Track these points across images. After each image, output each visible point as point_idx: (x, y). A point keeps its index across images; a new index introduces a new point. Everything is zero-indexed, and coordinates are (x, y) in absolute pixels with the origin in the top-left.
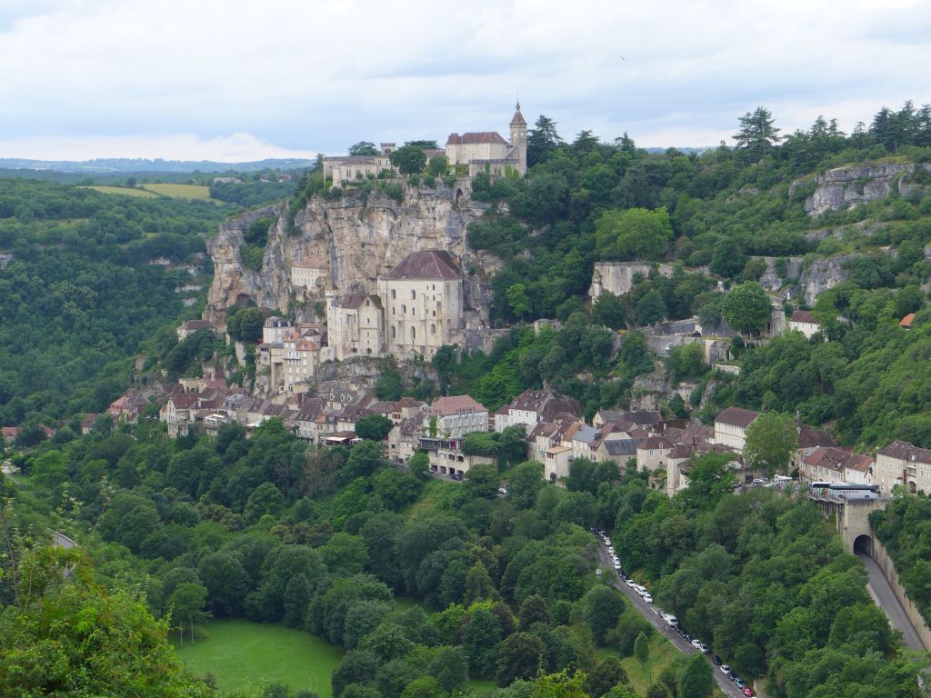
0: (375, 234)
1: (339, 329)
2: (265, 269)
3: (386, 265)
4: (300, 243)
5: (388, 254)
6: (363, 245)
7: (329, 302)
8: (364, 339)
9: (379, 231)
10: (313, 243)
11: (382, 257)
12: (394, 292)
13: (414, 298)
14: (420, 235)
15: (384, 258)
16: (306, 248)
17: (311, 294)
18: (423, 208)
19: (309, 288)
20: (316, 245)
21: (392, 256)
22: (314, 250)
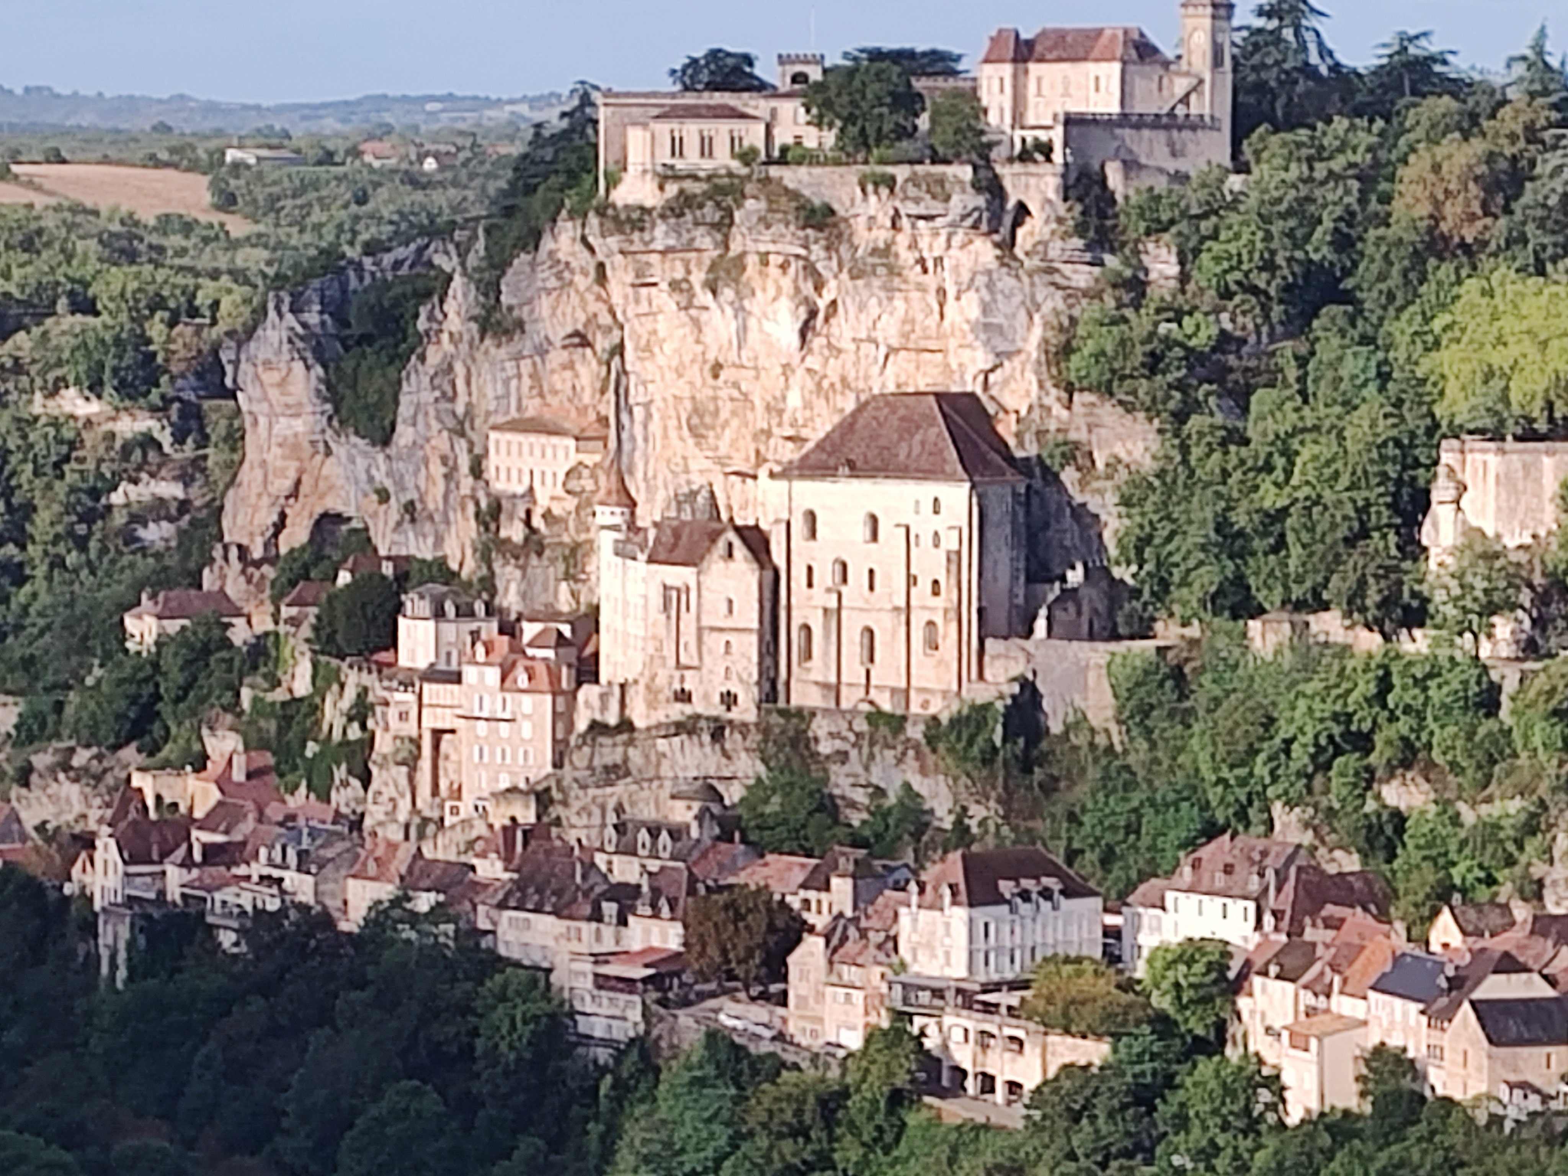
0: (753, 335)
1: (636, 629)
2: (404, 435)
3: (790, 432)
4: (518, 358)
5: (794, 400)
6: (717, 369)
7: (606, 541)
8: (716, 664)
9: (768, 326)
10: (557, 357)
11: (775, 409)
12: (811, 517)
13: (875, 537)
14: (895, 342)
15: (780, 412)
16: (534, 375)
17: (547, 515)
18: (907, 257)
19: (543, 500)
20: (570, 366)
21: (808, 405)
22: (561, 381)
